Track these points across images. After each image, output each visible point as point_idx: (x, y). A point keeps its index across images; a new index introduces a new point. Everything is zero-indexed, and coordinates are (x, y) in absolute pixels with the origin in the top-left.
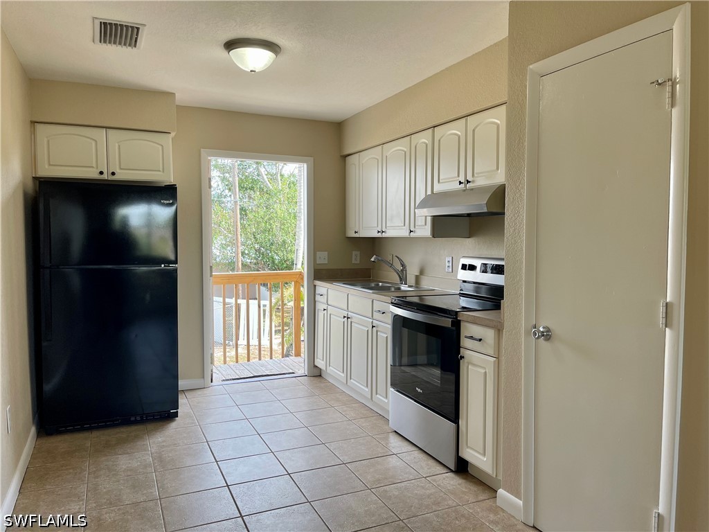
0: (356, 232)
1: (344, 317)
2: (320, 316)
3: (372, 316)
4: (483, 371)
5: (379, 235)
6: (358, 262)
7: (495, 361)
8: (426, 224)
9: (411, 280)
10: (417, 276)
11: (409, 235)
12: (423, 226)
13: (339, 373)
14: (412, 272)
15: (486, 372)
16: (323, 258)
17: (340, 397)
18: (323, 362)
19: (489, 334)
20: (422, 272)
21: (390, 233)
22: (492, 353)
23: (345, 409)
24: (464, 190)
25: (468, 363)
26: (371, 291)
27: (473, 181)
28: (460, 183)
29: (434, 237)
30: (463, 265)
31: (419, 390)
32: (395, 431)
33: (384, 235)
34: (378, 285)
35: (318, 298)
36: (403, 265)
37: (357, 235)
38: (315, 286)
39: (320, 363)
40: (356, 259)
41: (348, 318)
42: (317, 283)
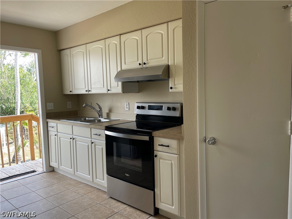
0: (70, 92)
1: (71, 138)
2: (52, 138)
3: (91, 137)
4: (170, 162)
5: (87, 93)
6: (71, 107)
7: (178, 157)
8: (118, 86)
9: (105, 115)
10: (107, 113)
11: (107, 92)
12: (116, 87)
13: (69, 169)
14: (105, 111)
15: (172, 163)
16: (51, 106)
17: (70, 182)
18: (56, 164)
19: (173, 143)
20: (110, 111)
21: (93, 92)
22: (176, 152)
23: (77, 189)
24: (142, 68)
25: (160, 159)
26: (89, 124)
27: (148, 63)
28: (140, 64)
29: (123, 93)
30: (138, 106)
31: (127, 175)
32: (111, 197)
33: (90, 93)
34: (86, 119)
35: (50, 129)
36: (100, 108)
37: (71, 93)
38: (47, 122)
39: (53, 164)
40: (69, 106)
41: (74, 139)
42: (49, 120)
